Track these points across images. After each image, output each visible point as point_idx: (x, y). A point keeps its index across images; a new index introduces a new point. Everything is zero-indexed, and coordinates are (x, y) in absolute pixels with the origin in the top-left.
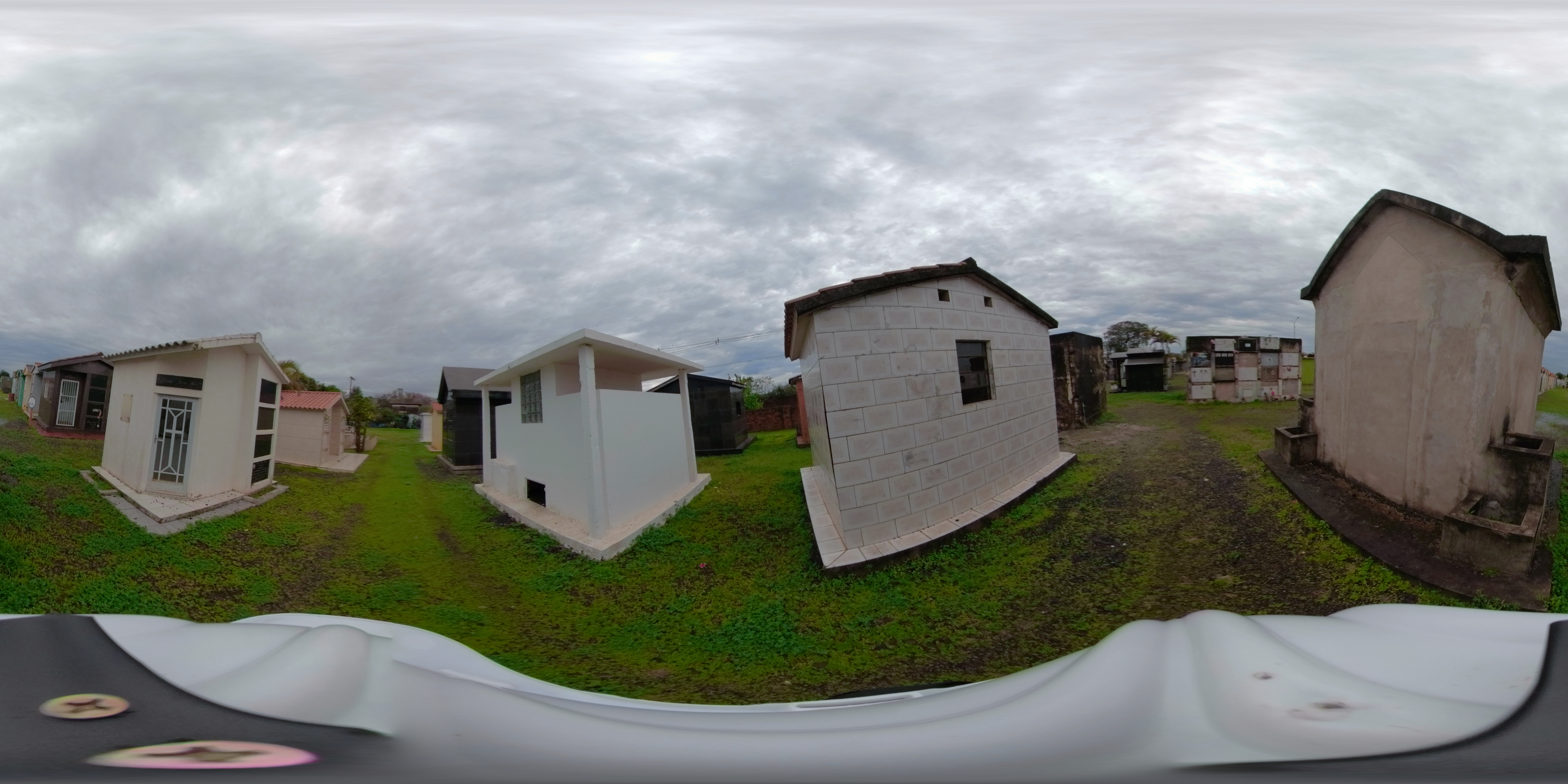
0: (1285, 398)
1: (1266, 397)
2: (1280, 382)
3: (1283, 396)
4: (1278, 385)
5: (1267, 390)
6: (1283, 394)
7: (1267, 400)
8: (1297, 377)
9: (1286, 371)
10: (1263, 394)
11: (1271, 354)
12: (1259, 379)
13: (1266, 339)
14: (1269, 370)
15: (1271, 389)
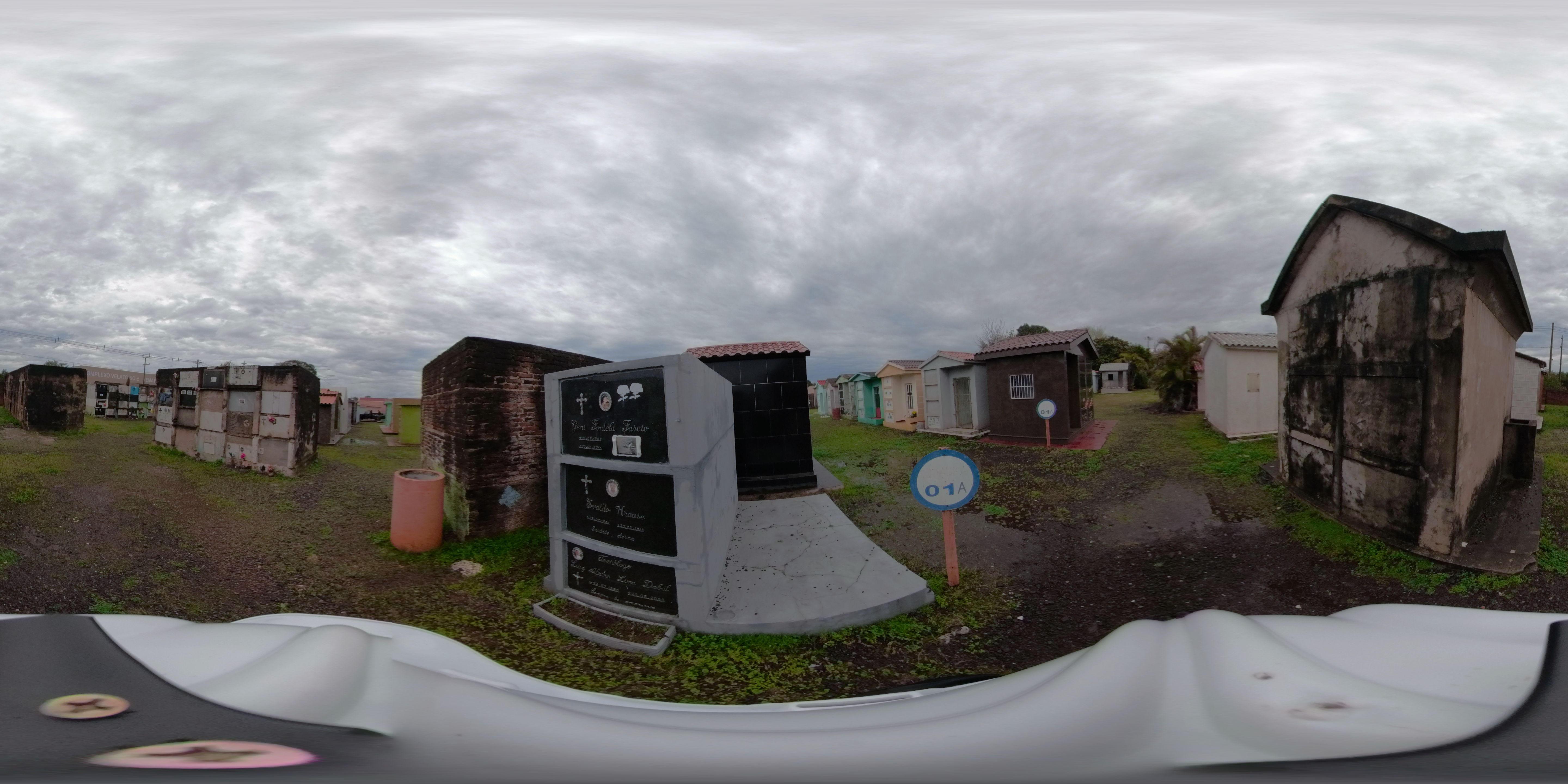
0: (263, 468)
1: (233, 461)
2: (255, 440)
3: (260, 465)
4: (251, 445)
5: (235, 449)
6: (259, 461)
7: (233, 465)
8: (287, 437)
9: (267, 422)
10: (228, 455)
11: (246, 394)
12: (225, 431)
13: (237, 369)
14: (241, 418)
15: (242, 449)
